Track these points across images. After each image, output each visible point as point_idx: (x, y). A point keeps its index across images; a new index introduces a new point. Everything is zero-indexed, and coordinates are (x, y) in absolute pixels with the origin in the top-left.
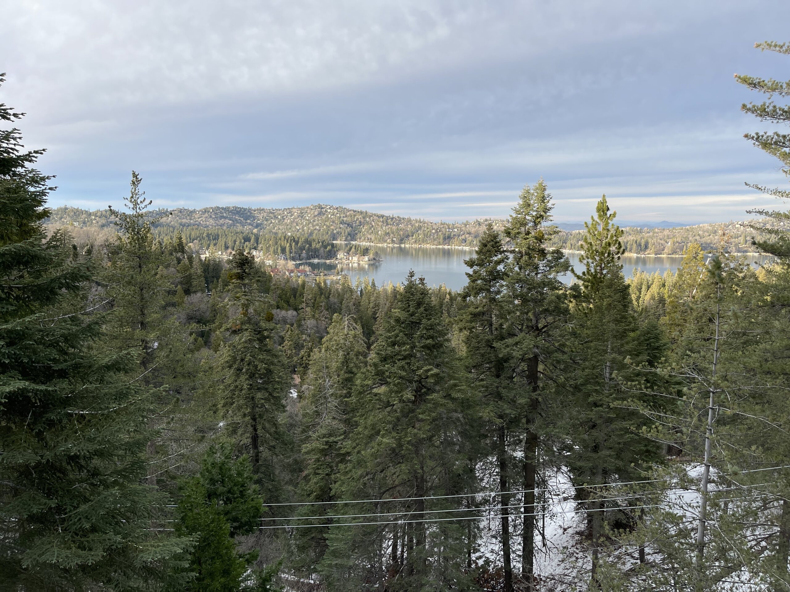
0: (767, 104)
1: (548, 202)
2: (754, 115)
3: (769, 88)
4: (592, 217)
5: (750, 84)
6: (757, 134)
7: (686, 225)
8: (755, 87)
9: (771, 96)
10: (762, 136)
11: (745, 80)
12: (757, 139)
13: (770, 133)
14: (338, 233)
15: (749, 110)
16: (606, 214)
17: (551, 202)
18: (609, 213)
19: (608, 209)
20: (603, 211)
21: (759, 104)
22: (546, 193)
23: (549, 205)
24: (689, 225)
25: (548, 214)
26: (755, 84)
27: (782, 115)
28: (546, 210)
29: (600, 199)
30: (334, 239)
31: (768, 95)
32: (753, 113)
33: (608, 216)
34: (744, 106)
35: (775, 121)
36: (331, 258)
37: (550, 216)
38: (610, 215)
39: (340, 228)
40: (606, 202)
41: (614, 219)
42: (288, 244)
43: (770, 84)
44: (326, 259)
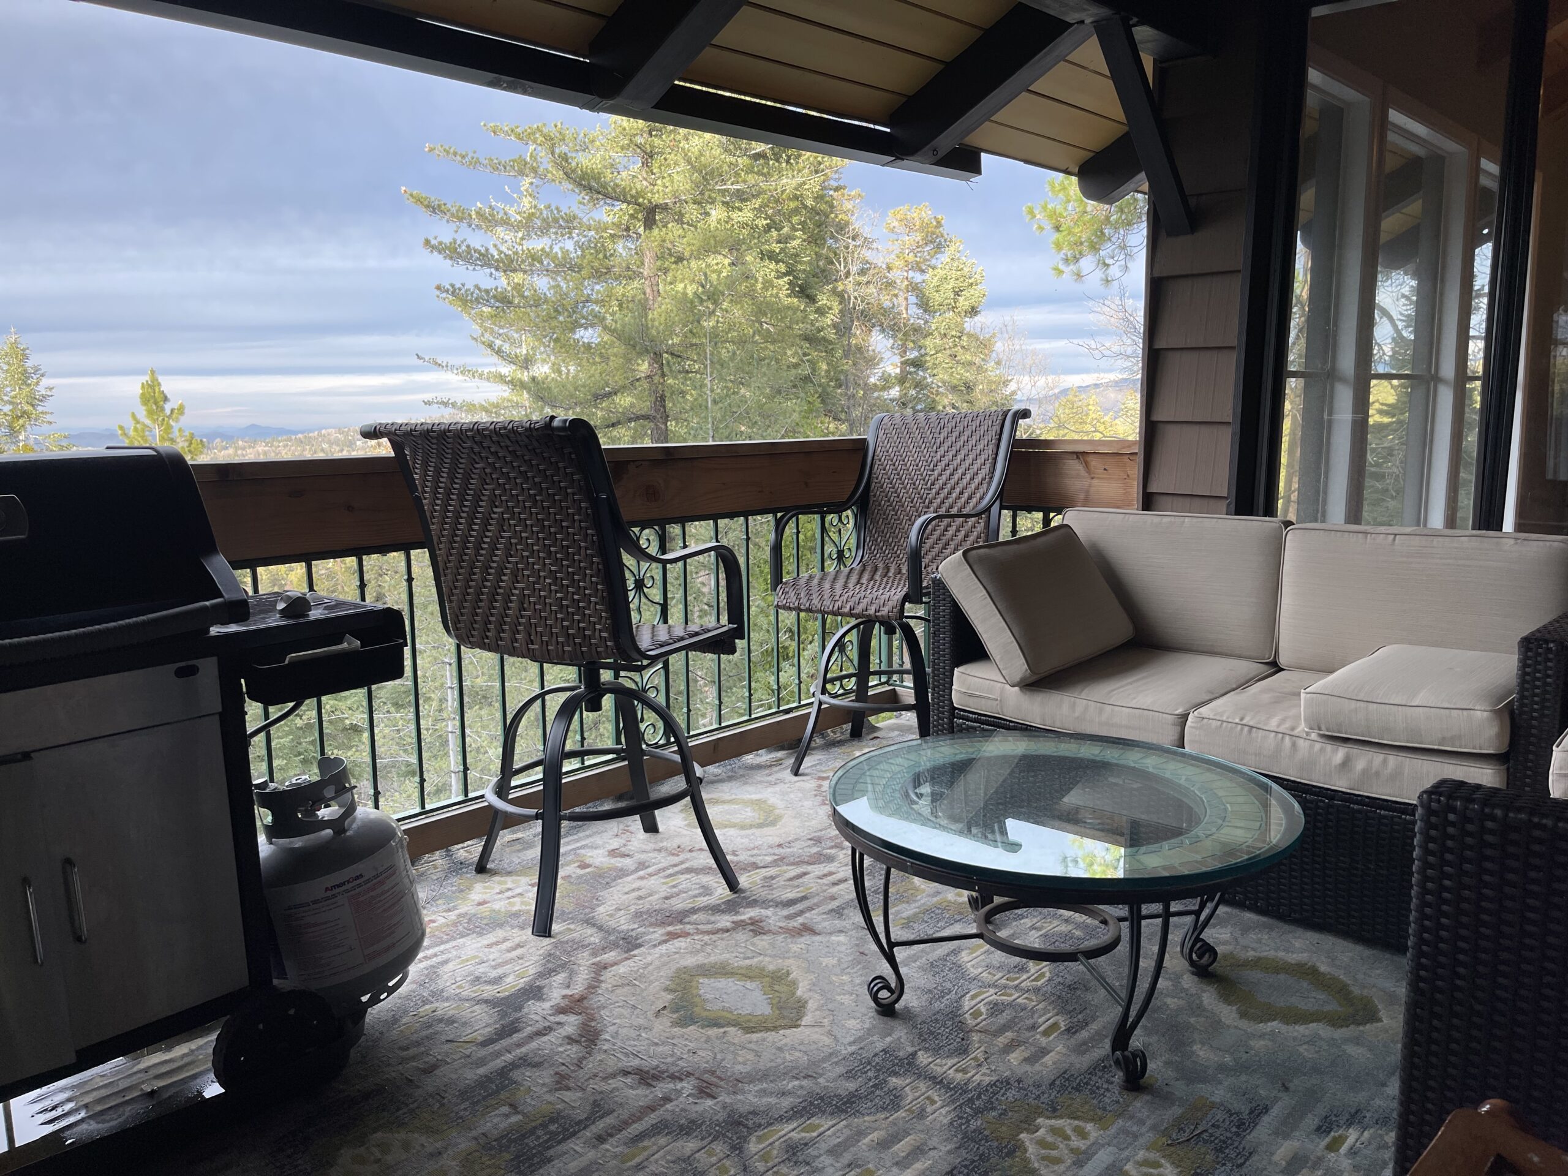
0: (458, 242)
1: (37, 384)
2: (441, 256)
3: (453, 215)
4: (133, 415)
5: (427, 207)
6: (453, 286)
7: (296, 433)
8: (434, 212)
9: (459, 227)
10: (460, 289)
11: (419, 200)
12: (453, 293)
13: (470, 286)
15: (434, 247)
16: (163, 409)
17: (45, 382)
18: (168, 407)
19: (166, 399)
20: (156, 403)
21: (447, 240)
22: (29, 364)
23: (41, 389)
24: (302, 432)
25: (40, 409)
26: (433, 208)
27: (479, 259)
28: (34, 400)
29: (145, 378)
31: (453, 226)
32: (440, 252)
33: (168, 412)
34: (427, 242)
35: (471, 268)
37: (46, 413)
38: (172, 411)
40: (159, 384)
41: (183, 419)
43: (454, 210)
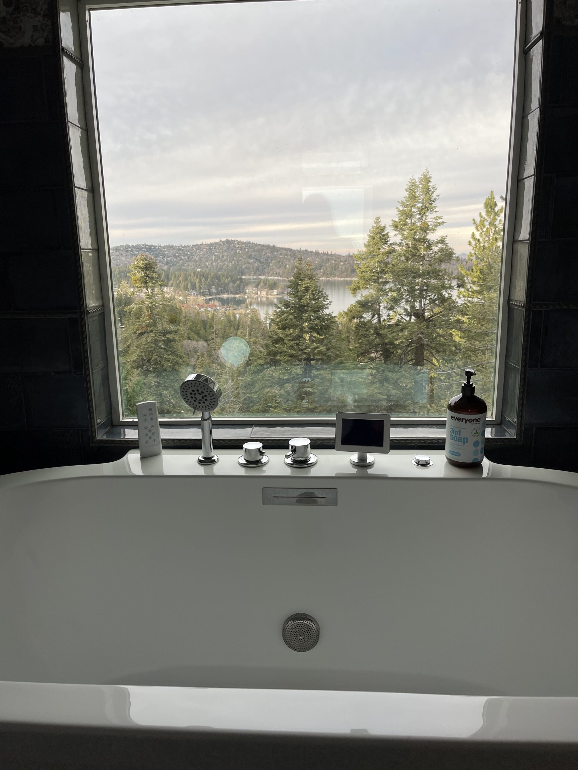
14: (246, 268)
30: (243, 274)
36: (240, 293)
39: (249, 263)
42: (198, 280)
44: (236, 294)
